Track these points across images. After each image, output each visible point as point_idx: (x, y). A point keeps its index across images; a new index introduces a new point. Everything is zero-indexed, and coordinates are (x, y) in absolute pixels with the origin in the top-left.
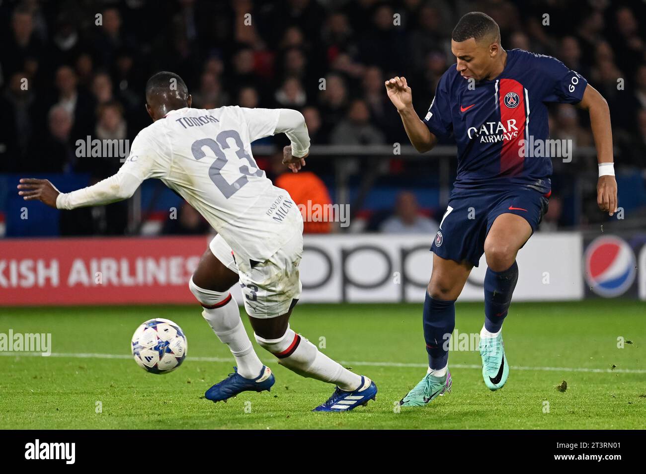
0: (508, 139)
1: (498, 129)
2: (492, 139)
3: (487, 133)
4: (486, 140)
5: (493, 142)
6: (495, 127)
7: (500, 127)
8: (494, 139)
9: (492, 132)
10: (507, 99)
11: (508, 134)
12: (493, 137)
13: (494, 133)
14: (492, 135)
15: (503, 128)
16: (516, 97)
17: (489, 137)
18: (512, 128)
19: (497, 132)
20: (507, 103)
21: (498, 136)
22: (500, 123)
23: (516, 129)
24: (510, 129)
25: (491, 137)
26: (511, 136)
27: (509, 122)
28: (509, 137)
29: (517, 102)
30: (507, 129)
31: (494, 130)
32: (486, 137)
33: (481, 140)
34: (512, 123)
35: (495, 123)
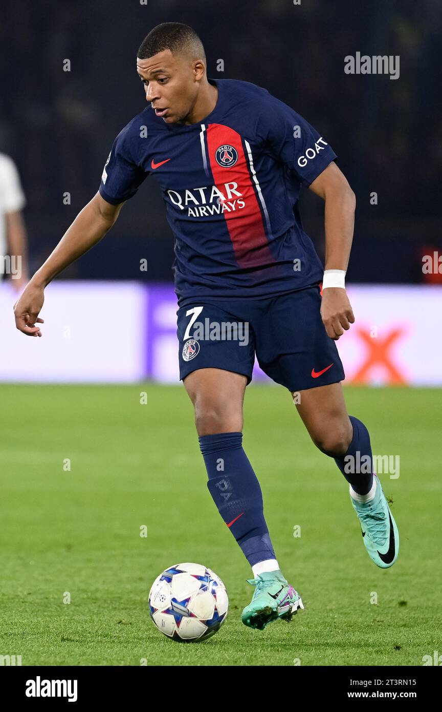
0: (229, 210)
1: (213, 195)
2: (204, 211)
3: (197, 203)
4: (196, 214)
5: (207, 215)
6: (208, 193)
7: (215, 193)
8: (207, 211)
9: (204, 202)
10: (219, 156)
11: (229, 203)
12: (205, 209)
13: (208, 204)
14: (205, 205)
15: (219, 194)
16: (233, 151)
17: (200, 208)
18: (232, 194)
19: (211, 201)
20: (220, 161)
21: (214, 207)
22: (214, 188)
23: (239, 194)
24: (230, 197)
25: (203, 209)
26: (233, 206)
27: (227, 186)
28: (230, 208)
29: (234, 159)
30: (226, 195)
31: (208, 198)
32: (196, 208)
33: (189, 213)
34: (231, 187)
35: (206, 188)
